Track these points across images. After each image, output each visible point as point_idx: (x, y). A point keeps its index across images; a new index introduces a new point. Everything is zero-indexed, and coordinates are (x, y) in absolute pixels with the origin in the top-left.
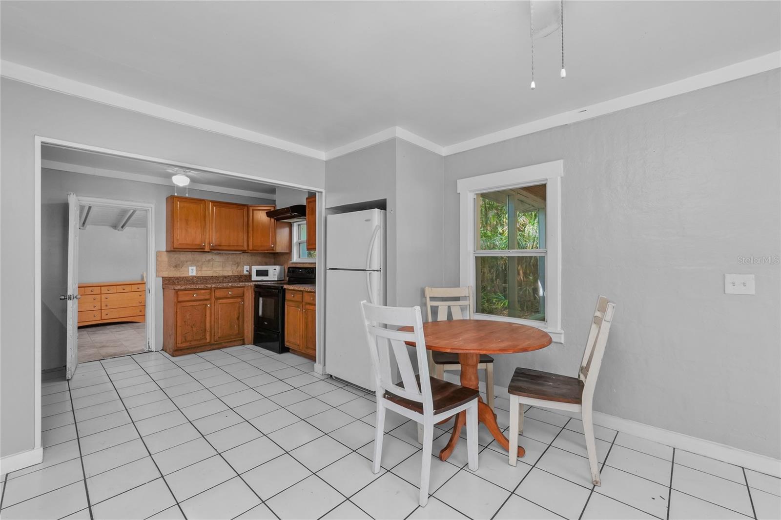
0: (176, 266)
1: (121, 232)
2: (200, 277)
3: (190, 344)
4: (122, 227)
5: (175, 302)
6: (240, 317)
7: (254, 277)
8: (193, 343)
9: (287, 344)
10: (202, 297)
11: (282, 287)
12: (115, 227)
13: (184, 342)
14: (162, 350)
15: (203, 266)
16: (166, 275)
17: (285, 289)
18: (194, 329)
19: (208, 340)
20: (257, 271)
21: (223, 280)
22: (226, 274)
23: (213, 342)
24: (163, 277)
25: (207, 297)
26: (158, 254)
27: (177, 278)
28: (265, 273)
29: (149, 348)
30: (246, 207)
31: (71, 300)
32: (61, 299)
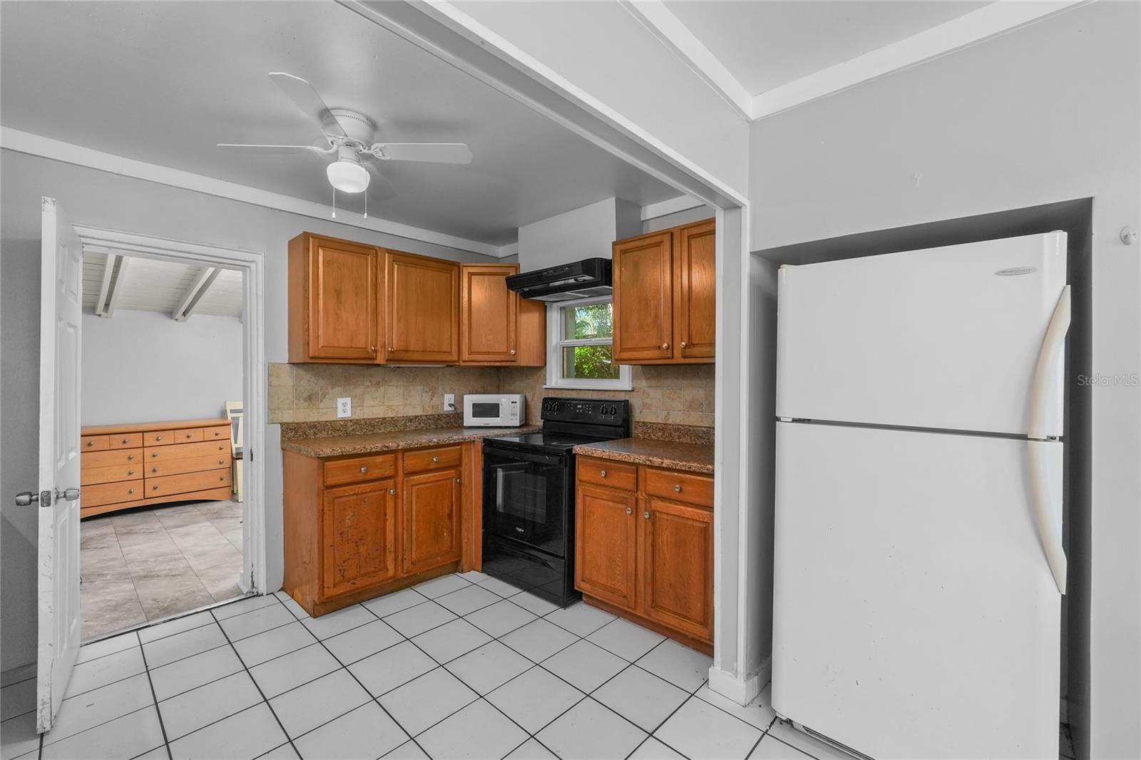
0: (310, 398)
1: (182, 323)
2: (360, 420)
3: (353, 587)
4: (184, 314)
5: (319, 488)
6: (455, 515)
7: (469, 420)
8: (360, 583)
9: (580, 585)
10: (376, 473)
11: (570, 451)
12: (170, 314)
13: (340, 582)
14: (282, 589)
15: (366, 396)
16: (289, 417)
17: (575, 454)
18: (361, 550)
19: (391, 573)
20: (475, 406)
21: (405, 426)
22: (412, 412)
23: (401, 575)
24: (282, 424)
25: (389, 472)
26: (272, 371)
27: (313, 426)
28: (493, 410)
29: (253, 586)
30: (456, 269)
31: (49, 505)
32: (18, 504)
